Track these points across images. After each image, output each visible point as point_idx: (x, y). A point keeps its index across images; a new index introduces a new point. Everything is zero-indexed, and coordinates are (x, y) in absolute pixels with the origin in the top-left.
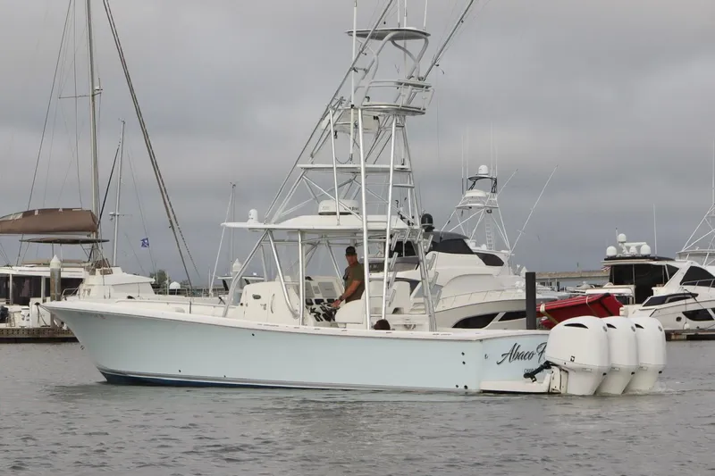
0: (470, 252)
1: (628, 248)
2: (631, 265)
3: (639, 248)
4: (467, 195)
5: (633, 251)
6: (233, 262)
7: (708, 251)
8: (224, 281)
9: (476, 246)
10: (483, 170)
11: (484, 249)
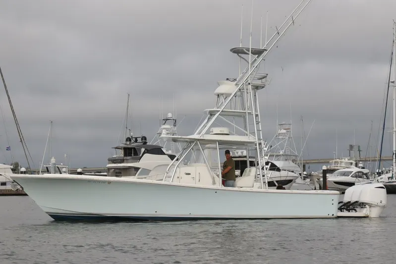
0: (164, 154)
1: (237, 153)
2: (239, 161)
3: (242, 153)
4: (162, 127)
5: (240, 154)
6: (51, 158)
7: (275, 154)
8: (47, 168)
9: (167, 151)
10: (170, 115)
11: (170, 152)
